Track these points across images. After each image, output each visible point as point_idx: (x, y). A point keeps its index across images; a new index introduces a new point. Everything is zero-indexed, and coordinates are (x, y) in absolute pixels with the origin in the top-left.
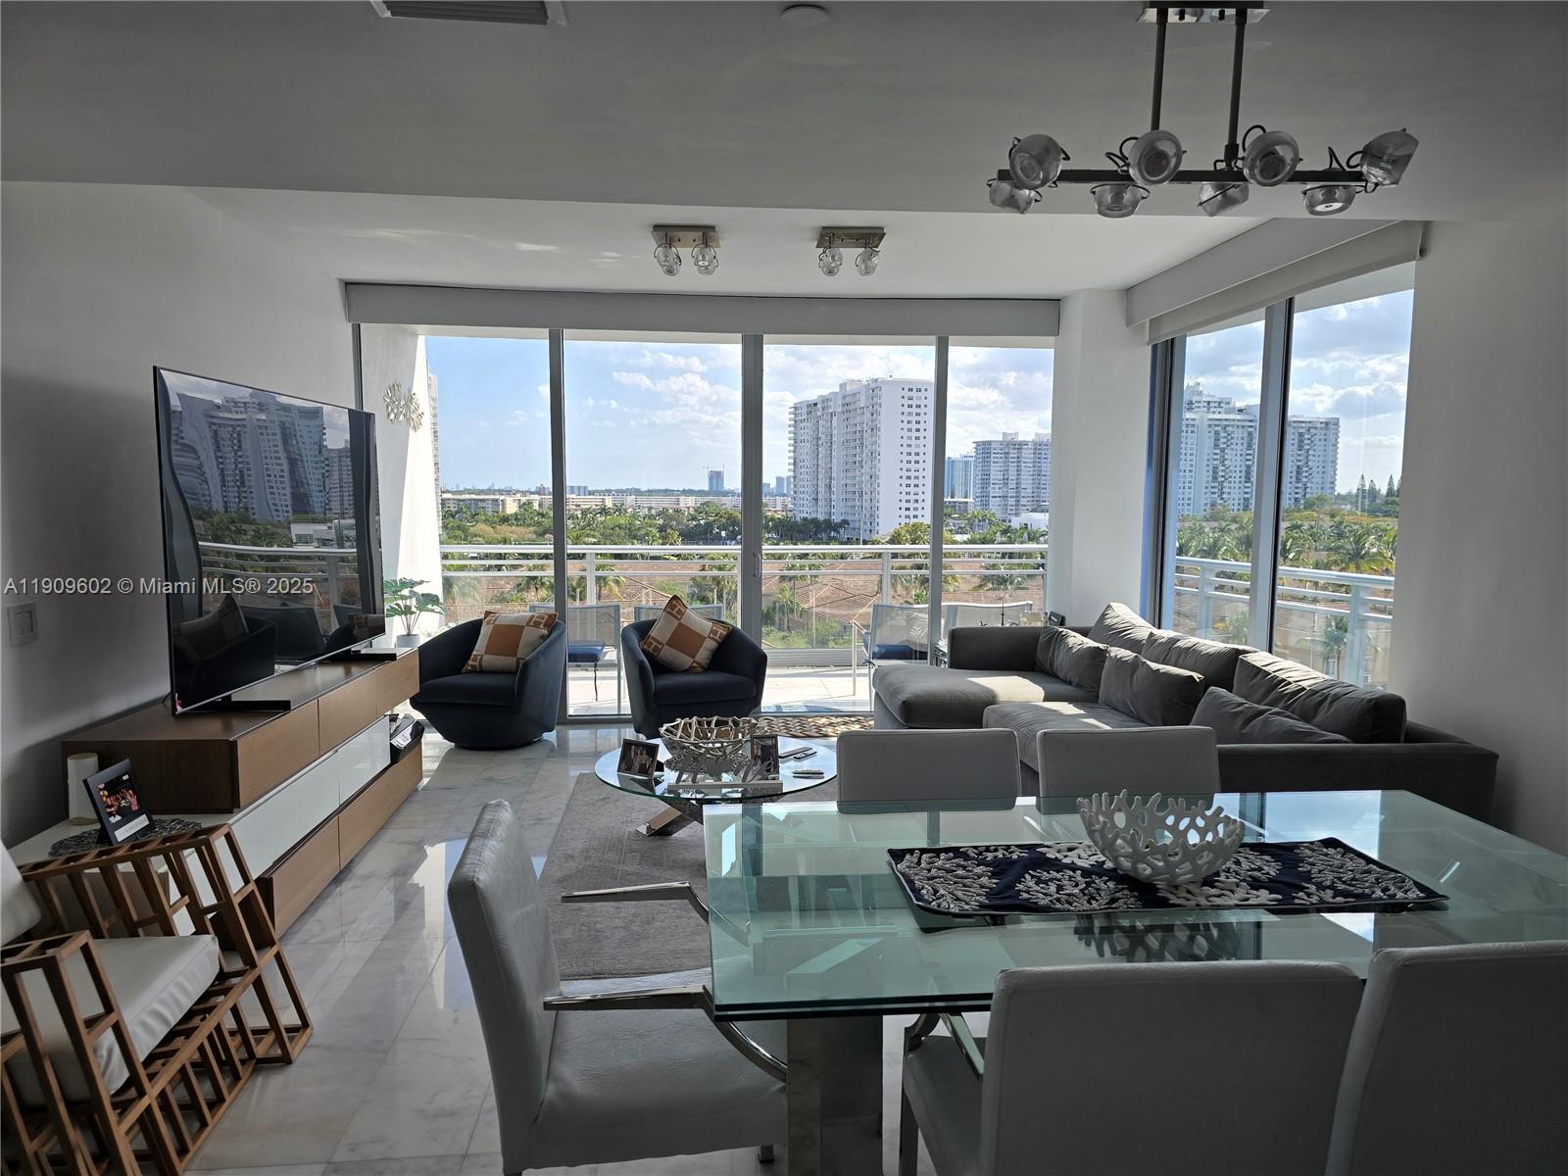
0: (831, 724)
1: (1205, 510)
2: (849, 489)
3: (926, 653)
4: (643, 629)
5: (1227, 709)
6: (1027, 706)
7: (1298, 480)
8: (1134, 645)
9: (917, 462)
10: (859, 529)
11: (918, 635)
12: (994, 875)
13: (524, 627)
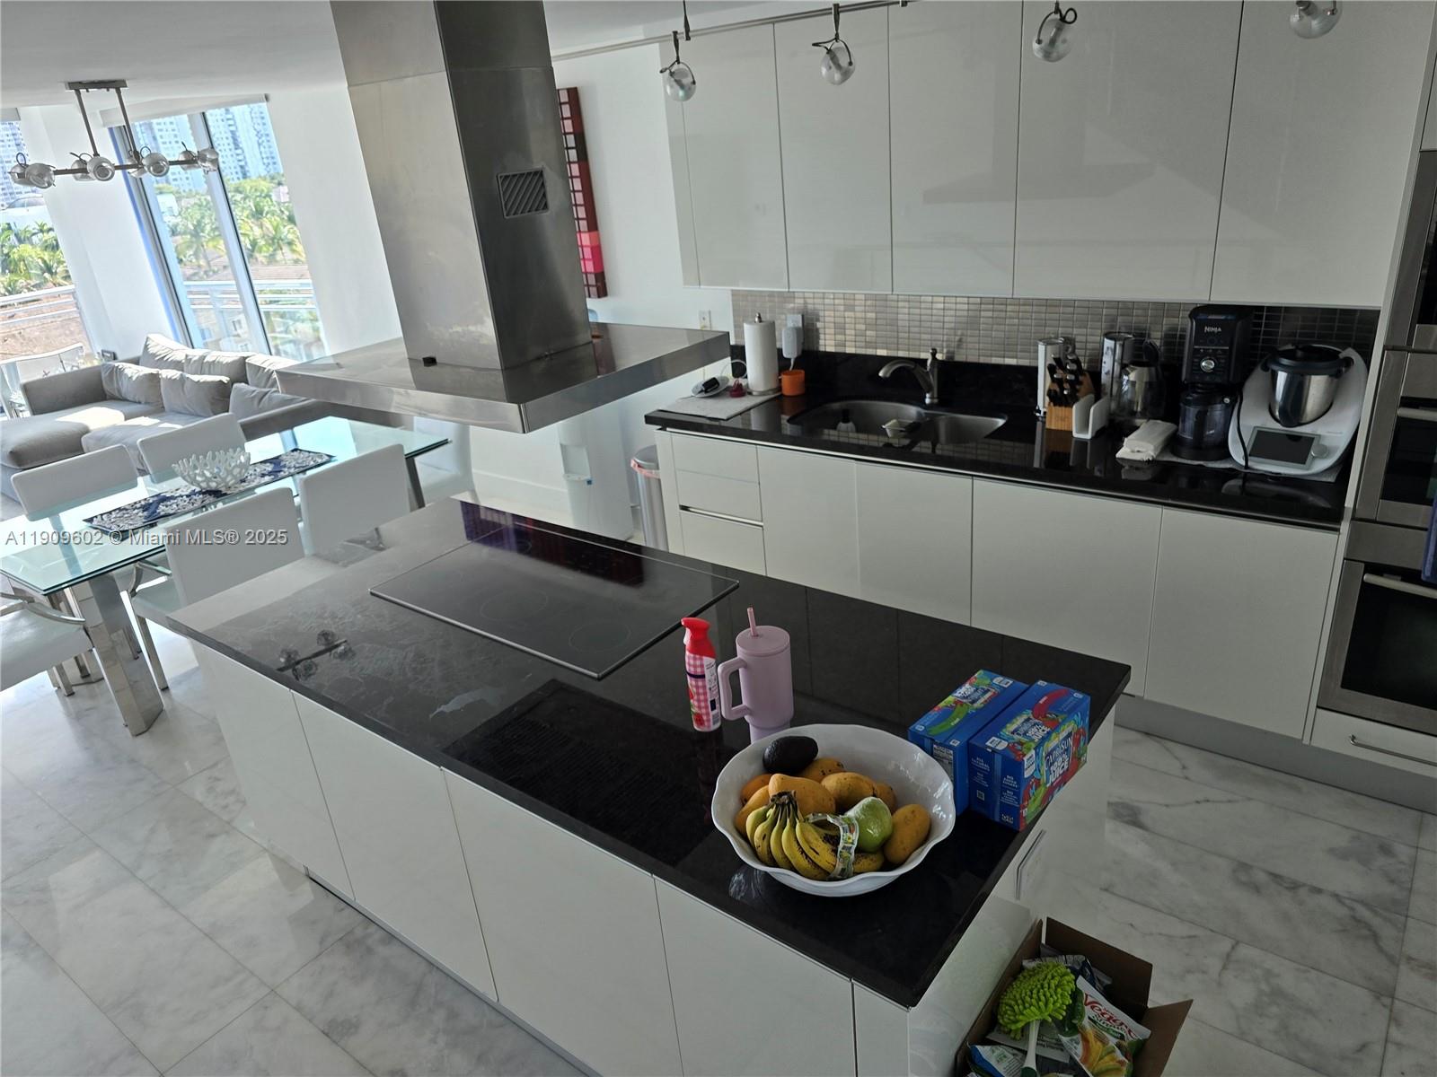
5: (247, 396)
12: (144, 511)
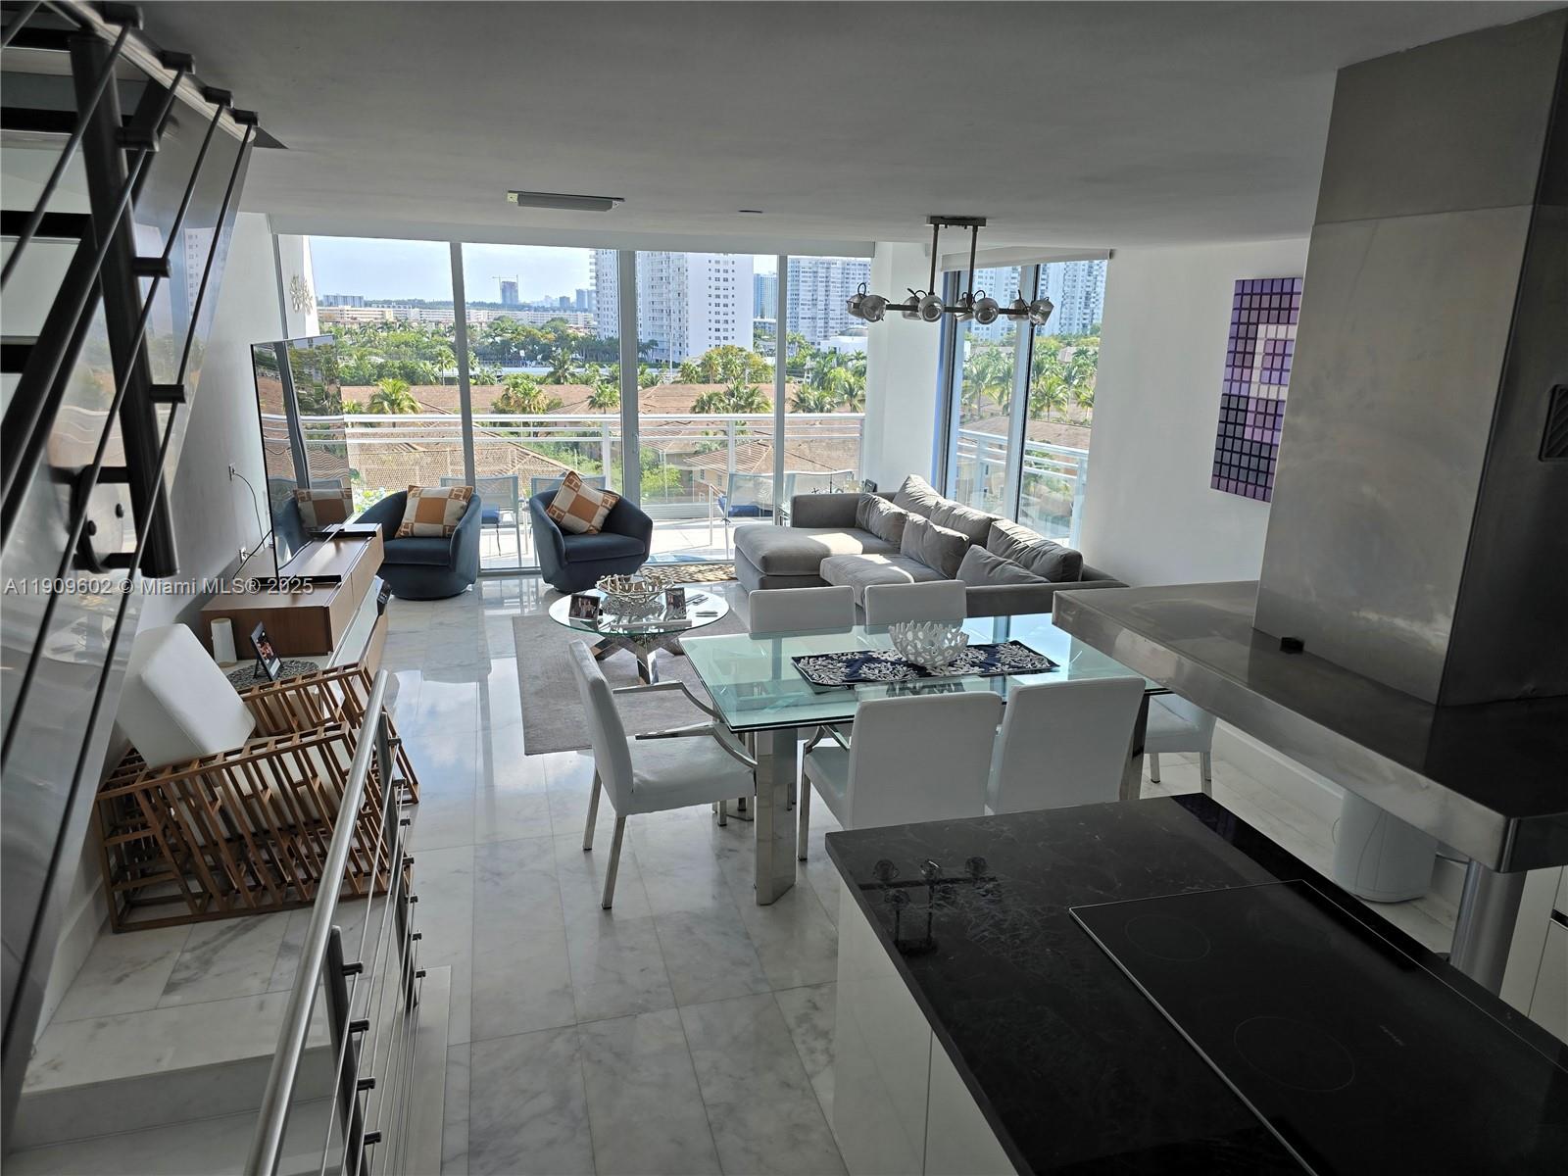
0: (700, 571)
1: (1002, 335)
2: (657, 306)
3: (772, 512)
4: (547, 499)
5: (982, 560)
6: (852, 558)
7: (1087, 306)
8: (925, 511)
9: (726, 280)
10: (668, 350)
11: (765, 498)
12: (847, 667)
13: (446, 500)
